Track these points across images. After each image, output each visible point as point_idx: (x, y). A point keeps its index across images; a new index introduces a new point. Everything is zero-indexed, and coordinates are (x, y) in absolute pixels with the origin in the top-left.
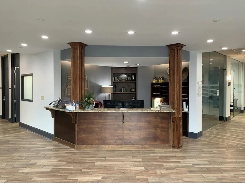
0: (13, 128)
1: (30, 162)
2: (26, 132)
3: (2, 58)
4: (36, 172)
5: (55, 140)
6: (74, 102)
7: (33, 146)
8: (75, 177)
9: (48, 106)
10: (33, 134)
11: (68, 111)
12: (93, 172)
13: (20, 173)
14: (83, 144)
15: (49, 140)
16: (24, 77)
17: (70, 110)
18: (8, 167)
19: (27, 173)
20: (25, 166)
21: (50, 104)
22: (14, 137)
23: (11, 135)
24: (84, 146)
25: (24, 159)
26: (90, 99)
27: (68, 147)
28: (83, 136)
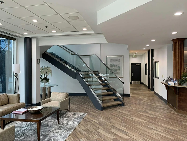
0: (149, 94)
1: (146, 111)
2: (156, 97)
3: (148, 52)
4: (145, 115)
5: (168, 104)
6: (174, 79)
7: (153, 104)
8: (162, 124)
9: (163, 82)
10: (159, 99)
11: (169, 85)
12: (175, 126)
13: (138, 113)
14: (182, 110)
15: (165, 104)
16: (156, 63)
17: (170, 85)
18: (135, 110)
19: (141, 114)
20: (142, 112)
21: (163, 80)
22: (147, 98)
23: (147, 97)
24: (182, 111)
25: (144, 109)
26: (185, 78)
27: (173, 110)
28: (182, 104)
